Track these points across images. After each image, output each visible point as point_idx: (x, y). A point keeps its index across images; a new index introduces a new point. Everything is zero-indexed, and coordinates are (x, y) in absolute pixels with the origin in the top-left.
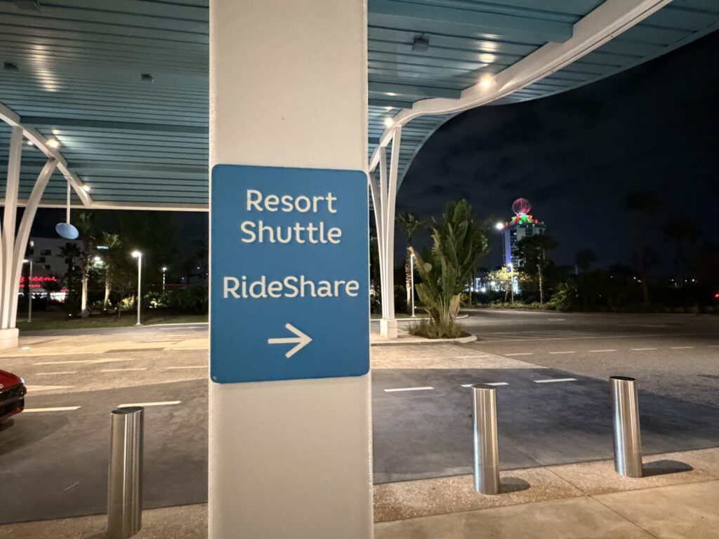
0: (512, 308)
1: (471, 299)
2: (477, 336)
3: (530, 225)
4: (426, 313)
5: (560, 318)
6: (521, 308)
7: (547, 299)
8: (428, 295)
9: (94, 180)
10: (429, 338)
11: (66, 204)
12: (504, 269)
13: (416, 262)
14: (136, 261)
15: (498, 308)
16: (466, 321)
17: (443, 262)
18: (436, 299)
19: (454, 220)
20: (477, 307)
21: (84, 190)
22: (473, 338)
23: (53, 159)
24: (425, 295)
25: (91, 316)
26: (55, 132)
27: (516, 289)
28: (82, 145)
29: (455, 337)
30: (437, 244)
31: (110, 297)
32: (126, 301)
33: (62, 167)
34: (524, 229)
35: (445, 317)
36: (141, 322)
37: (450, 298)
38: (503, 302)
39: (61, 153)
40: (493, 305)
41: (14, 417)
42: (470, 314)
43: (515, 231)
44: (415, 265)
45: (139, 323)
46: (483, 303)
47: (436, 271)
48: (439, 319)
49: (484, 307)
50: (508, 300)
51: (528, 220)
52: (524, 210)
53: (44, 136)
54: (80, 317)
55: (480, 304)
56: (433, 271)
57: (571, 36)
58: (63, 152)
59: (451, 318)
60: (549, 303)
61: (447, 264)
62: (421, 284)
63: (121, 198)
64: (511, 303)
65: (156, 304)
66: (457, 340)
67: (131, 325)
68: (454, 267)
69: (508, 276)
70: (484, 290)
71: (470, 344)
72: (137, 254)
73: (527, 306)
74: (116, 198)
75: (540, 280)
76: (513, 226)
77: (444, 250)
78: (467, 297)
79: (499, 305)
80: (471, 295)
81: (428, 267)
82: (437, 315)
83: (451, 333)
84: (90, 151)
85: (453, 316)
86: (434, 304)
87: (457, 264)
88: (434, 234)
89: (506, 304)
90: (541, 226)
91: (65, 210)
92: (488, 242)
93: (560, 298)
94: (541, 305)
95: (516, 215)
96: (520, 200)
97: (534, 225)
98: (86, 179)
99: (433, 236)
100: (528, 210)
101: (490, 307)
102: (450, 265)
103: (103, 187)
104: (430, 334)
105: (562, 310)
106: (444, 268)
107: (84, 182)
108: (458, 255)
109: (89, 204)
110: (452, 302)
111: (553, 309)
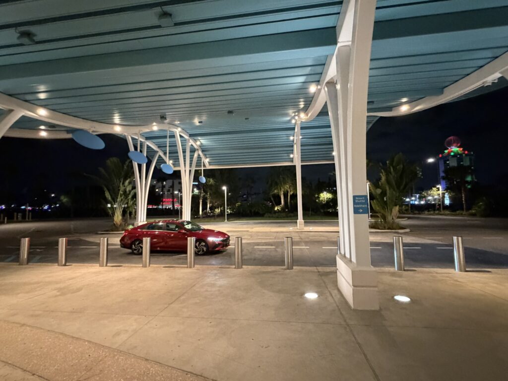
0: (441, 215)
1: (410, 209)
2: (410, 230)
3: (461, 155)
4: (378, 217)
5: (477, 221)
6: (448, 214)
7: (469, 209)
8: (379, 207)
9: (211, 156)
10: (379, 229)
11: (201, 167)
12: (434, 189)
13: (371, 188)
14: (224, 191)
15: (430, 214)
16: (404, 222)
17: (387, 188)
18: (383, 208)
19: (394, 164)
20: (415, 214)
21: (206, 161)
22: (407, 230)
23: (198, 149)
24: (377, 206)
25: (204, 217)
26: (199, 138)
27: (447, 202)
28: (209, 142)
29: (395, 229)
30: (383, 178)
31: (210, 208)
32: (217, 210)
33: (200, 153)
34: (456, 158)
35: (389, 218)
36: (227, 220)
37: (393, 208)
38: (434, 210)
39: (200, 146)
40: (426, 212)
41: (227, 248)
42: (409, 218)
43: (448, 160)
44: (370, 190)
45: (226, 221)
46: (418, 211)
47: (384, 193)
48: (386, 220)
49: (419, 214)
50: (439, 209)
51: (459, 151)
52: (455, 145)
53: (195, 141)
54: (199, 218)
55: (417, 212)
56: (381, 193)
57: (442, 93)
58: (201, 146)
59: (393, 219)
60: (470, 211)
61: (390, 189)
62: (374, 200)
63: (222, 163)
64: (441, 211)
65: (229, 212)
66: (396, 231)
67: (223, 221)
68: (394, 190)
69: (438, 193)
70: (422, 202)
71: (405, 233)
72: (224, 188)
73: (453, 213)
74: (219, 163)
75: (463, 195)
76: (446, 157)
77: (388, 181)
78: (407, 208)
79: (432, 212)
80: (410, 206)
81: (379, 191)
82: (384, 217)
83: (392, 227)
84: (211, 144)
85: (394, 218)
86: (382, 211)
87: (396, 189)
88: (382, 173)
89: (437, 212)
90: (472, 155)
91: (201, 170)
92: (422, 172)
93: (479, 207)
94: (464, 213)
95: (448, 149)
96: (451, 138)
97: (464, 155)
98: (208, 156)
99: (381, 174)
100: (459, 145)
101: (424, 213)
102: (392, 190)
103: (215, 159)
104: (380, 228)
105: (482, 216)
106: (388, 192)
107: (207, 158)
108: (396, 184)
109: (209, 167)
110: (393, 210)
111: (474, 215)
